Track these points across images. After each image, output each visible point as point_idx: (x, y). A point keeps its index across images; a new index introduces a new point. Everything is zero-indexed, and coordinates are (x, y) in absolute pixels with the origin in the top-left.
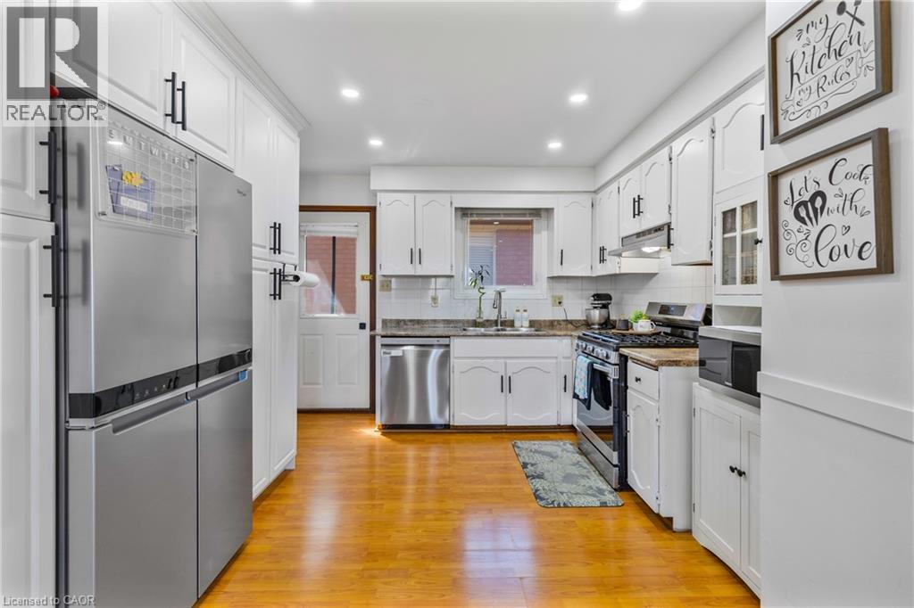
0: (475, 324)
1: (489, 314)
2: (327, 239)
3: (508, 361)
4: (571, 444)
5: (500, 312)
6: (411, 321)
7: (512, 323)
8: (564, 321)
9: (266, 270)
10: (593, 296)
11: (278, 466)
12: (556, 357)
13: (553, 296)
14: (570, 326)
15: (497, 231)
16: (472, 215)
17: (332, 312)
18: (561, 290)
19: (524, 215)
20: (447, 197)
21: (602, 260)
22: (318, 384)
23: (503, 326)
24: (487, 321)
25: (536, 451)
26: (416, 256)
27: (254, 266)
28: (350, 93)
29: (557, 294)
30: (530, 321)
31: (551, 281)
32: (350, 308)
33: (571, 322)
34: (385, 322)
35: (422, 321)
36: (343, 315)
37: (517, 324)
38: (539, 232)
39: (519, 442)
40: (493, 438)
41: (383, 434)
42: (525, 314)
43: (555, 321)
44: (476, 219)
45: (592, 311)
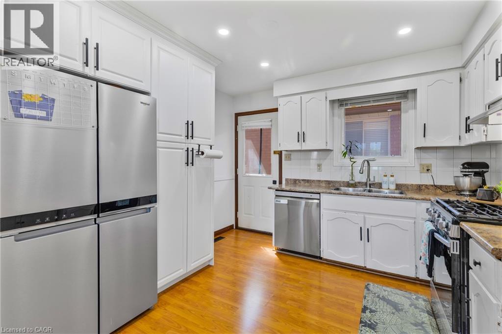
0: (348, 185)
1: (360, 178)
2: (255, 131)
3: (367, 216)
4: (424, 300)
5: (369, 176)
6: (303, 180)
7: (380, 185)
8: (432, 186)
9: (182, 149)
10: (463, 165)
11: (194, 264)
12: (415, 218)
13: (421, 164)
14: (439, 191)
15: (391, 117)
16: (346, 104)
17: (259, 173)
18: (429, 159)
19: (392, 99)
20: (323, 94)
21: (468, 130)
22: (251, 215)
23: (371, 188)
24: (359, 183)
25: (383, 299)
26: (301, 137)
27: (158, 145)
28: (224, 32)
29: (425, 162)
30: (397, 185)
31: (419, 151)
32: (269, 172)
33: (440, 187)
34: (287, 180)
35: (311, 180)
36: (264, 175)
37: (384, 186)
38: (407, 112)
39: (371, 284)
40: (352, 275)
41: (278, 254)
42: (392, 179)
43: (422, 185)
44: (350, 107)
45: (461, 179)
